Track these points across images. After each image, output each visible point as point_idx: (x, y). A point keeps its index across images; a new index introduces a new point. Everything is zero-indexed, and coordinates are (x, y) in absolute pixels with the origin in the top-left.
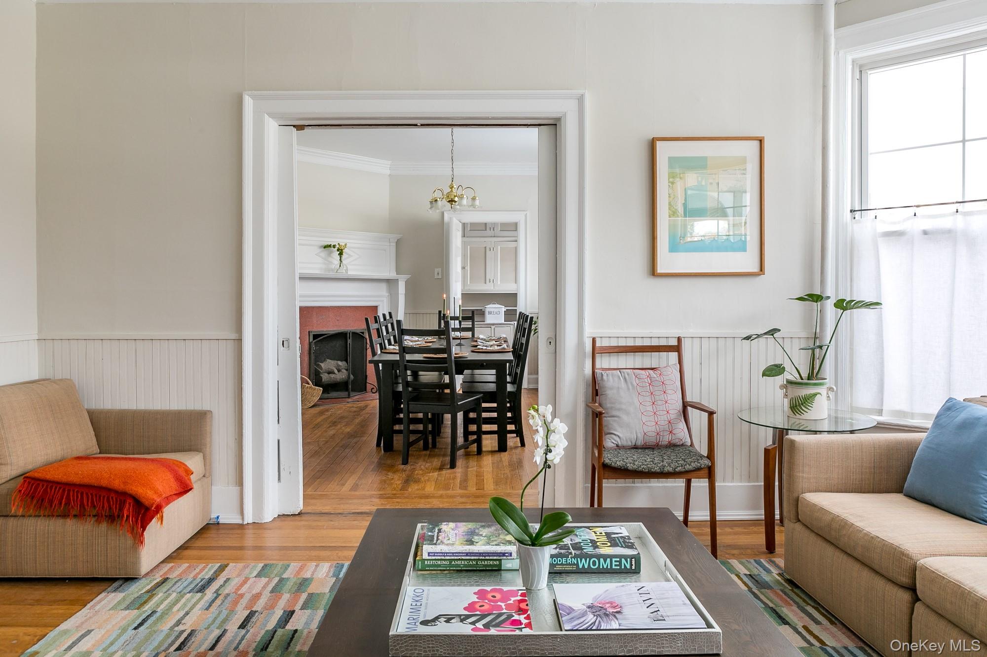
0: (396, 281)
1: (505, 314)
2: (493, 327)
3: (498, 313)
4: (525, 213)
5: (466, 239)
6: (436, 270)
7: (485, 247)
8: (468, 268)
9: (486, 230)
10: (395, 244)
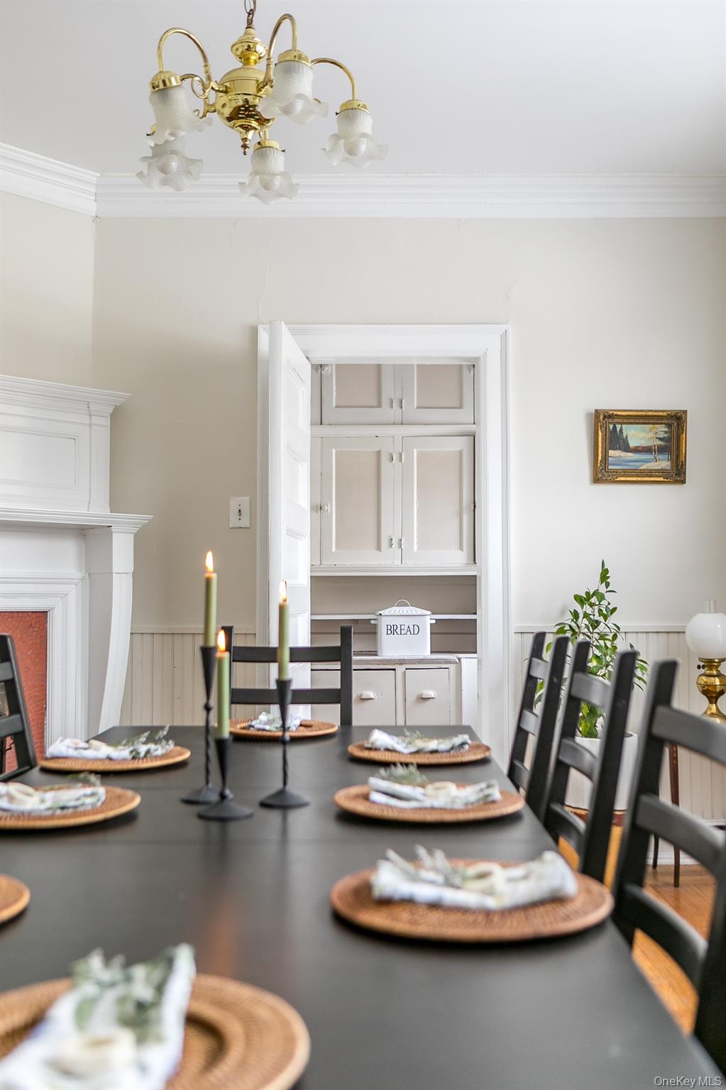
0: (104, 532)
1: (431, 633)
2: (400, 669)
3: (415, 630)
4: (503, 328)
5: (325, 431)
6: (235, 503)
7: (379, 453)
8: (332, 508)
9: (379, 405)
10: (107, 422)
